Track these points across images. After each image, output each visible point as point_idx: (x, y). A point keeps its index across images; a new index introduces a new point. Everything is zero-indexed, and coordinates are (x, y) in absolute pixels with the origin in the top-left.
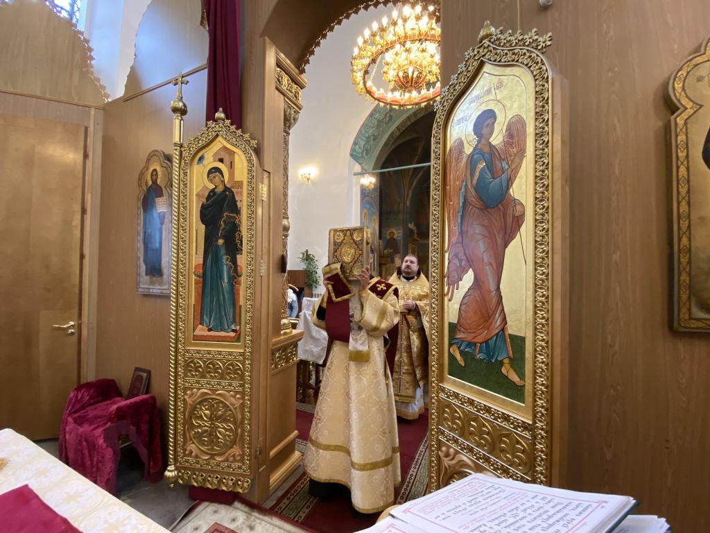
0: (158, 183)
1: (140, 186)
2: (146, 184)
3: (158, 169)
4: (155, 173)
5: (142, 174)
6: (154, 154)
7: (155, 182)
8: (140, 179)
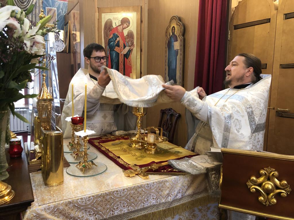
0: (175, 34)
1: (166, 36)
2: (170, 35)
3: (176, 26)
4: (173, 28)
5: (167, 29)
6: (173, 18)
7: (173, 33)
8: (166, 32)
